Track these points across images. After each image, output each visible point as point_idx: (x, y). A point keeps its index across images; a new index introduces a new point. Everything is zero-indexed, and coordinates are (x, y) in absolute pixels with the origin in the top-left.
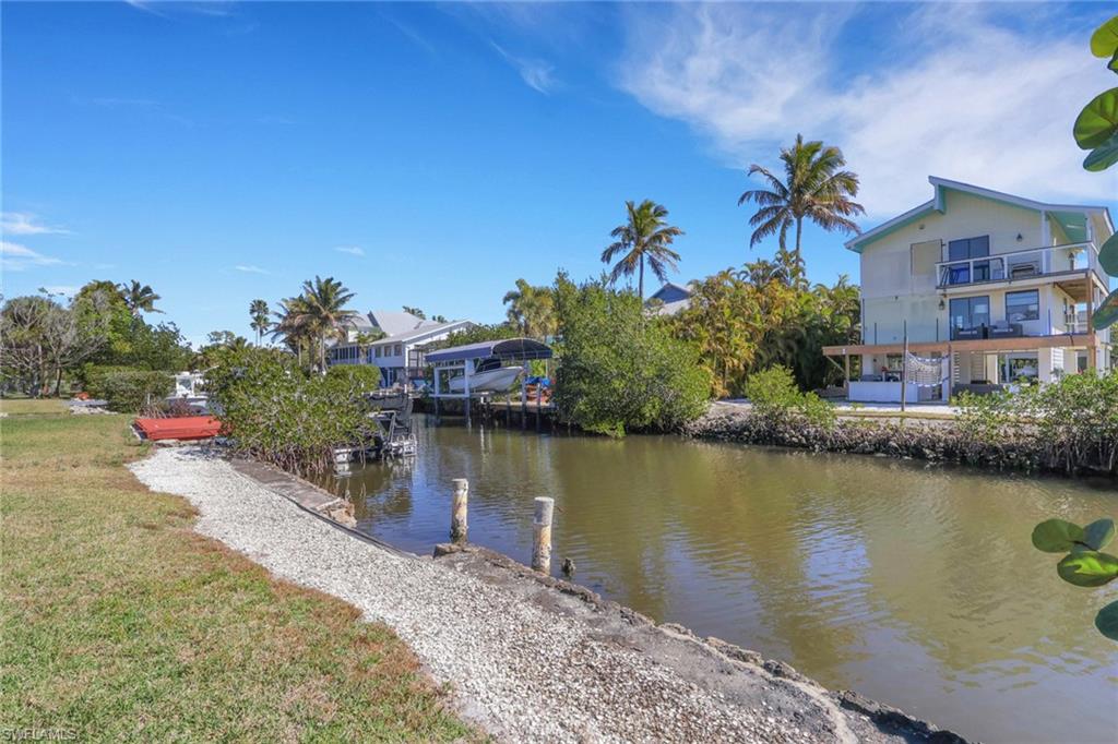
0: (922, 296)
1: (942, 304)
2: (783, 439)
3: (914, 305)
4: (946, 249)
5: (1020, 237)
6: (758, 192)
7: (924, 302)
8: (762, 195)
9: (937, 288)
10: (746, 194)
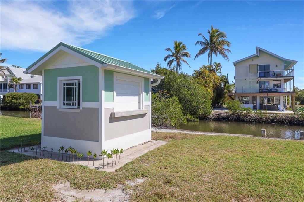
0: (252, 80)
1: (257, 82)
2: (244, 120)
3: (250, 82)
4: (259, 67)
5: (277, 66)
6: (201, 42)
7: (253, 82)
8: (202, 43)
9: (258, 78)
10: (197, 42)
